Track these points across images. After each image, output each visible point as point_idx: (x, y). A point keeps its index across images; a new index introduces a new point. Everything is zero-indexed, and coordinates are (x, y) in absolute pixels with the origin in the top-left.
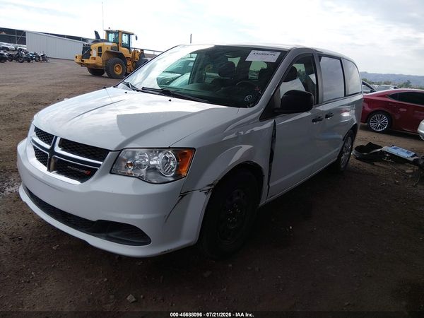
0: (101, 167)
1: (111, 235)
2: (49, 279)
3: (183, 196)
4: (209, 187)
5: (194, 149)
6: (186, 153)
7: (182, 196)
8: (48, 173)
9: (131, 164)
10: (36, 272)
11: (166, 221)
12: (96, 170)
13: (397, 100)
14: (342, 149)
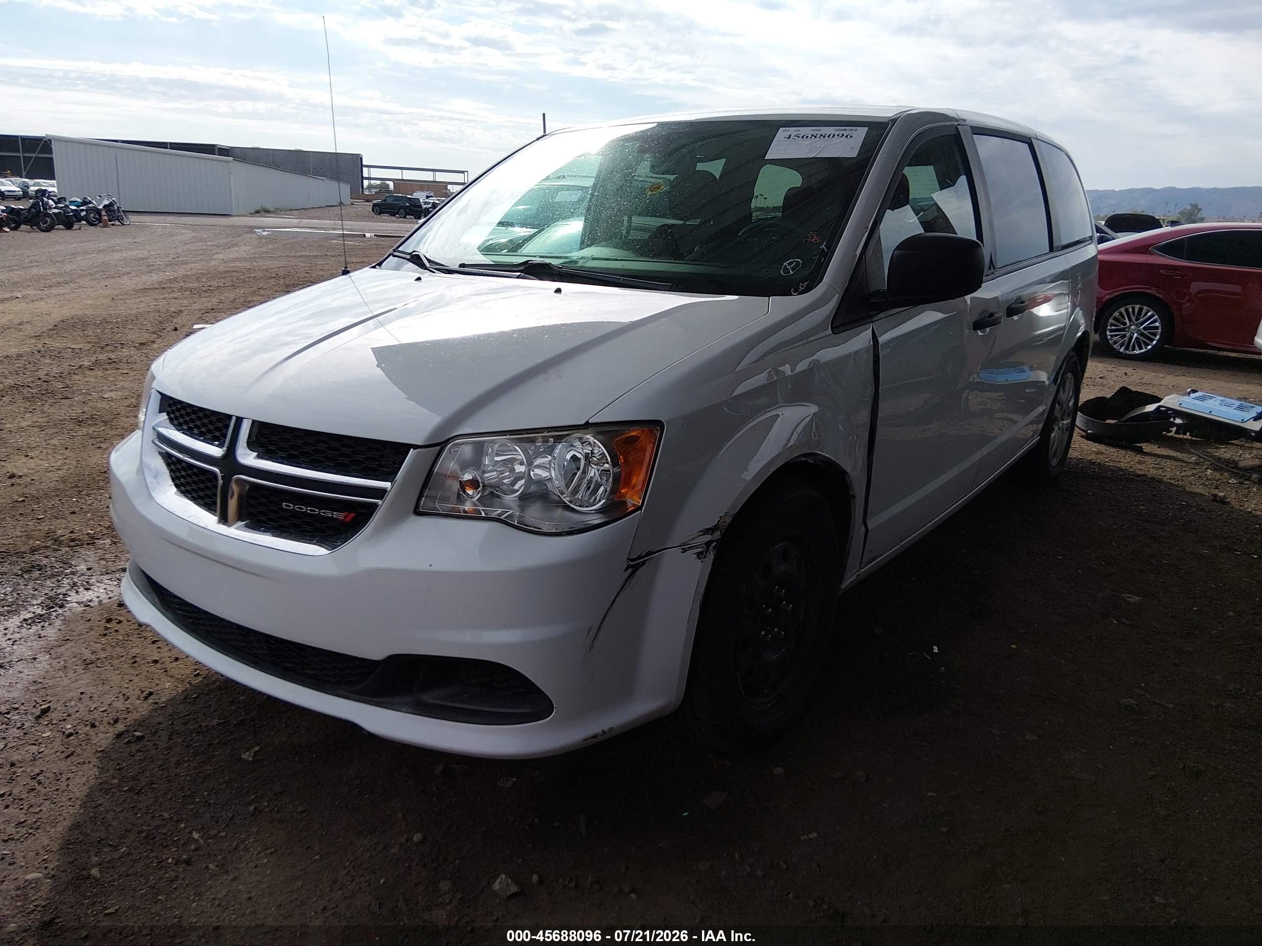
0: (389, 498)
1: (428, 698)
2: (247, 850)
3: (636, 568)
4: (708, 538)
5: (658, 423)
6: (635, 439)
7: (635, 565)
8: (223, 529)
9: (474, 483)
10: (203, 829)
11: (592, 647)
12: (373, 508)
13: (1181, 257)
14: (1052, 409)
